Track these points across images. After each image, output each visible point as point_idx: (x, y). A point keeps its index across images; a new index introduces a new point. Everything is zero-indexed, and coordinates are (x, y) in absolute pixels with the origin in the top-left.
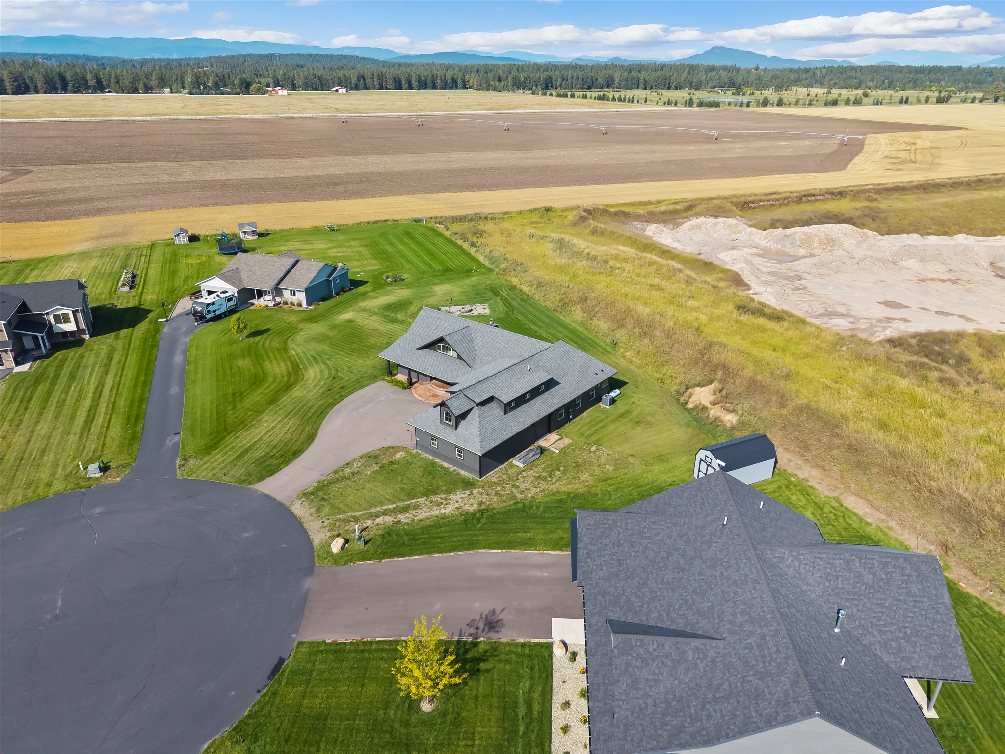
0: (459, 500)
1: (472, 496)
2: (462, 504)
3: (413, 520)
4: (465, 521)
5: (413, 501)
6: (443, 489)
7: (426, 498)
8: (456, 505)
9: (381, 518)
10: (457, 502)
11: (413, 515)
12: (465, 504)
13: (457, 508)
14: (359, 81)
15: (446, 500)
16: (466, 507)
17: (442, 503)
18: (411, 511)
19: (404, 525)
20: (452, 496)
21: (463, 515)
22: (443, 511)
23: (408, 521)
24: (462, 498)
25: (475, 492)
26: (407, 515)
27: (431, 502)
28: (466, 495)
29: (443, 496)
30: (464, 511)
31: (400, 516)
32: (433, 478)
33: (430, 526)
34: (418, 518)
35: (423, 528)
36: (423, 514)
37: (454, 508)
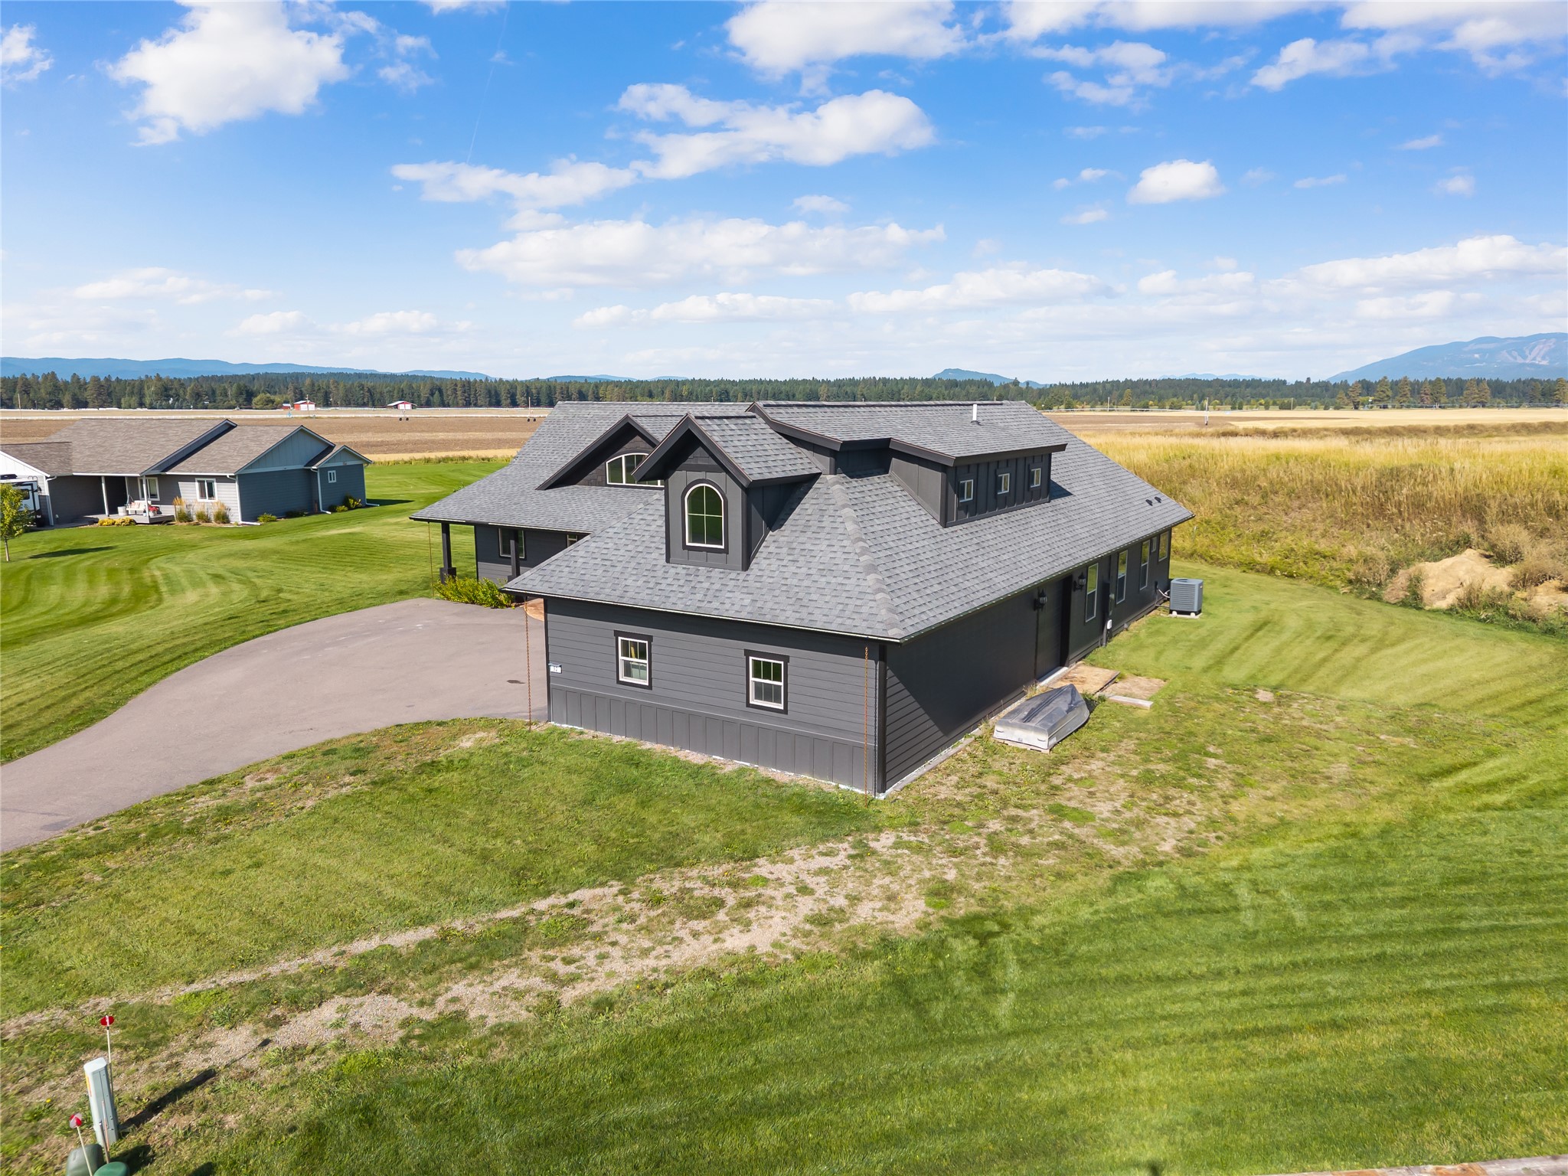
0: (810, 881)
1: (871, 863)
2: (840, 901)
3: (551, 1004)
4: (901, 984)
5: (541, 905)
6: (709, 839)
7: (616, 886)
8: (806, 906)
9: (328, 1012)
10: (804, 890)
11: (553, 977)
12: (854, 899)
13: (821, 921)
14: (432, 394)
15: (734, 885)
16: (865, 912)
17: (720, 903)
18: (534, 956)
19: (486, 1045)
20: (763, 867)
21: (866, 956)
22: (736, 941)
23: (518, 1013)
24: (824, 871)
25: (883, 842)
26: (511, 978)
27: (656, 901)
28: (841, 859)
29: (716, 872)
30: (863, 931)
31: (459, 989)
32: (643, 804)
33: (673, 1035)
34: (582, 989)
35: (628, 1050)
36: (618, 965)
37: (797, 919)
